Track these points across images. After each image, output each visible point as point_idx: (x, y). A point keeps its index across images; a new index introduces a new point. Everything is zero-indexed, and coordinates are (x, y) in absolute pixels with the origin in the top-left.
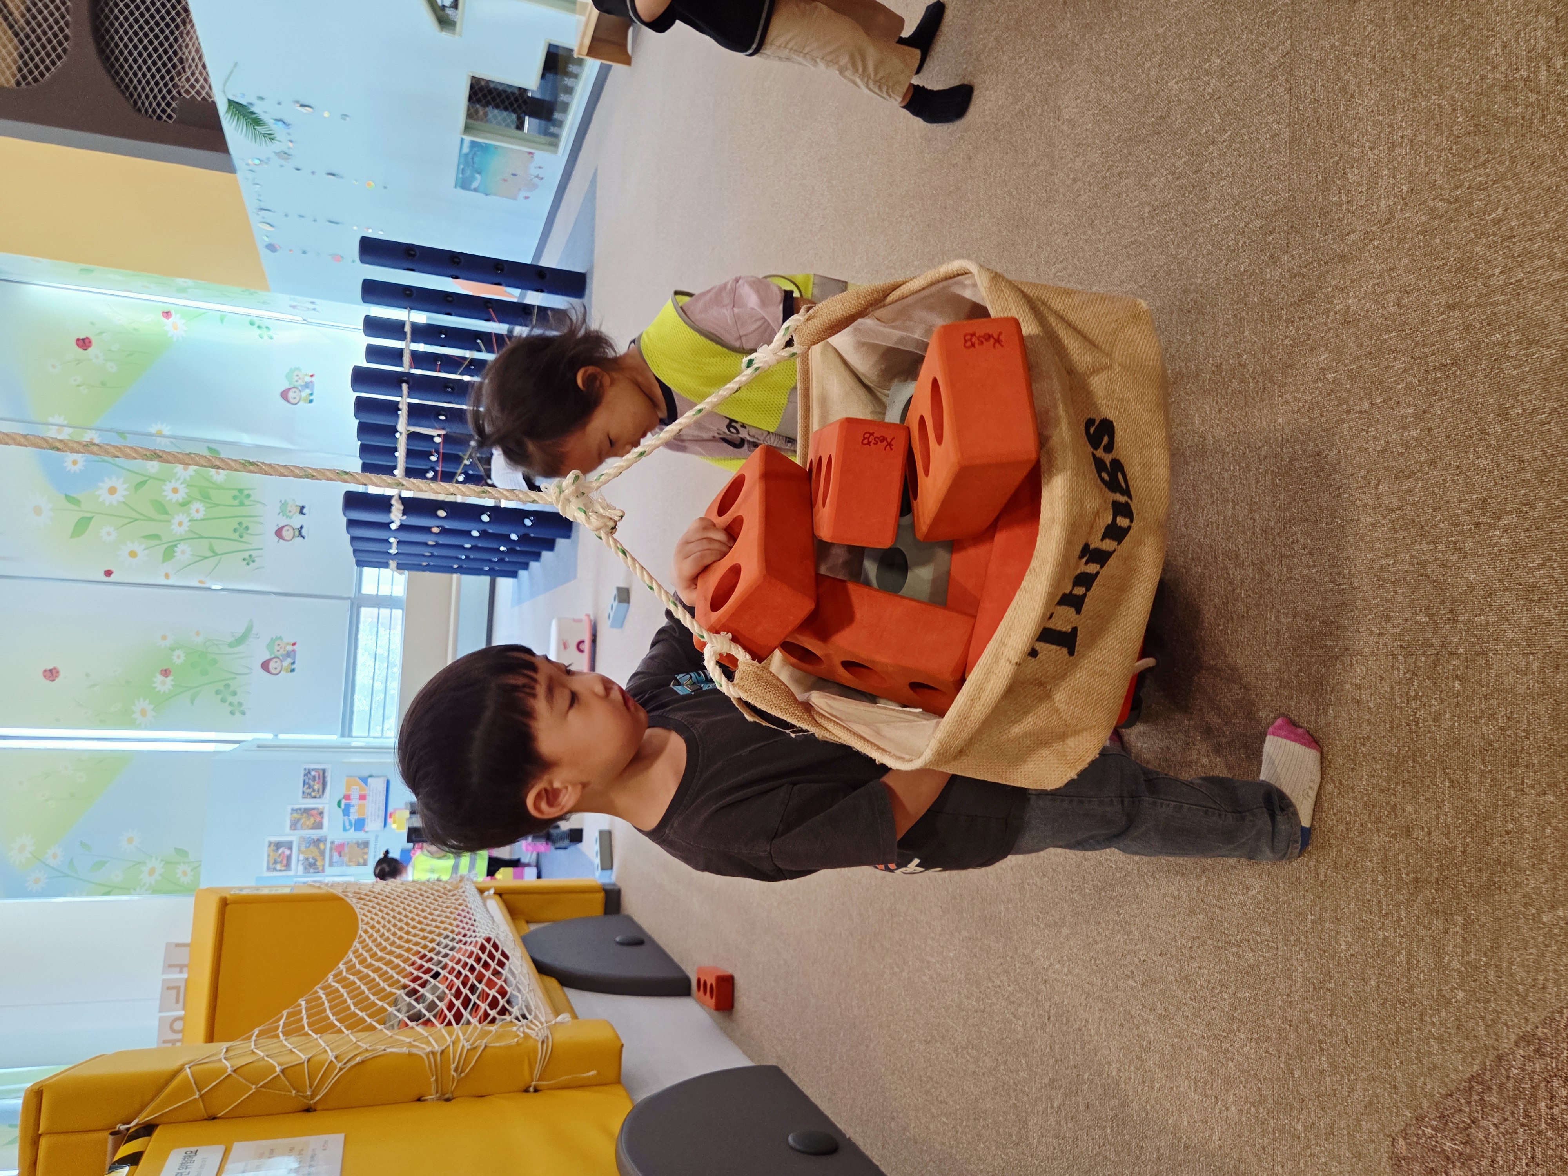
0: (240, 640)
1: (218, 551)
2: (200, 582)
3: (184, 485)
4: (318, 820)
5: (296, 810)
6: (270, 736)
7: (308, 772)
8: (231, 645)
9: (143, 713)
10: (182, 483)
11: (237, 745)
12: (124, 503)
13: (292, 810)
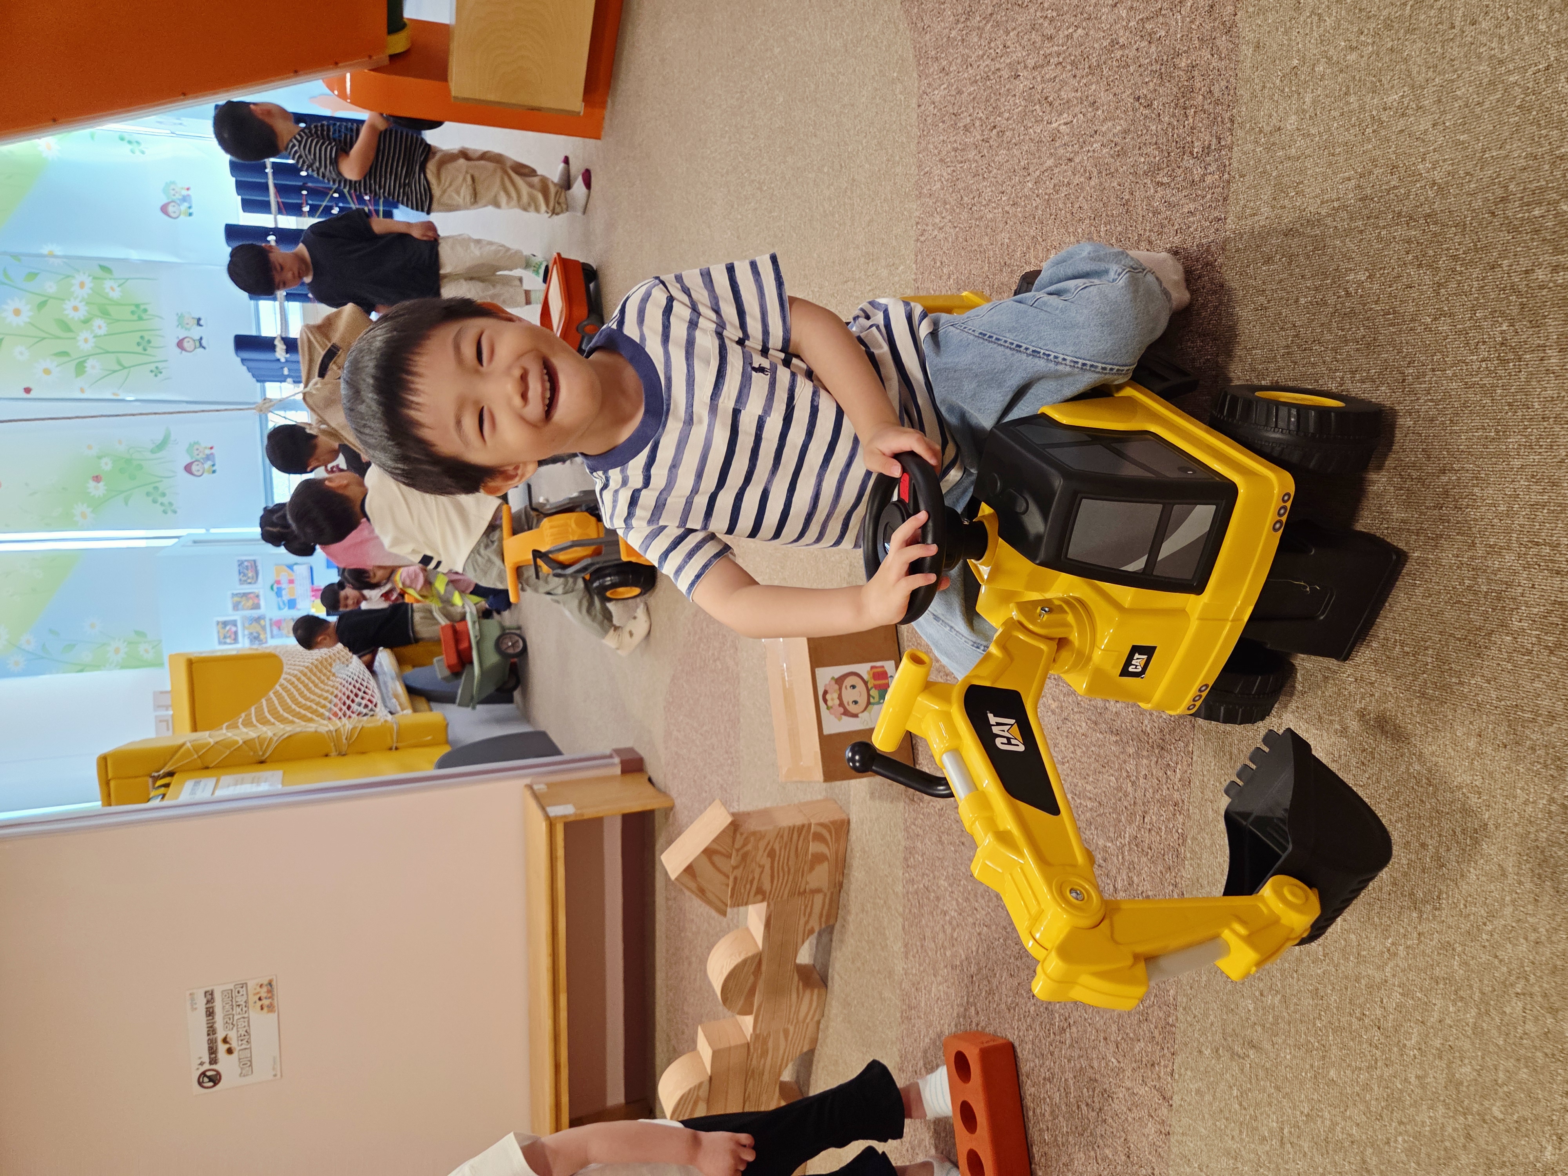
0: (161, 446)
1: (126, 365)
2: (114, 394)
3: (83, 303)
4: (256, 601)
5: (237, 594)
6: (203, 531)
7: (241, 563)
8: (152, 452)
9: (83, 515)
10: (80, 302)
11: (176, 540)
12: (30, 323)
13: (233, 594)
